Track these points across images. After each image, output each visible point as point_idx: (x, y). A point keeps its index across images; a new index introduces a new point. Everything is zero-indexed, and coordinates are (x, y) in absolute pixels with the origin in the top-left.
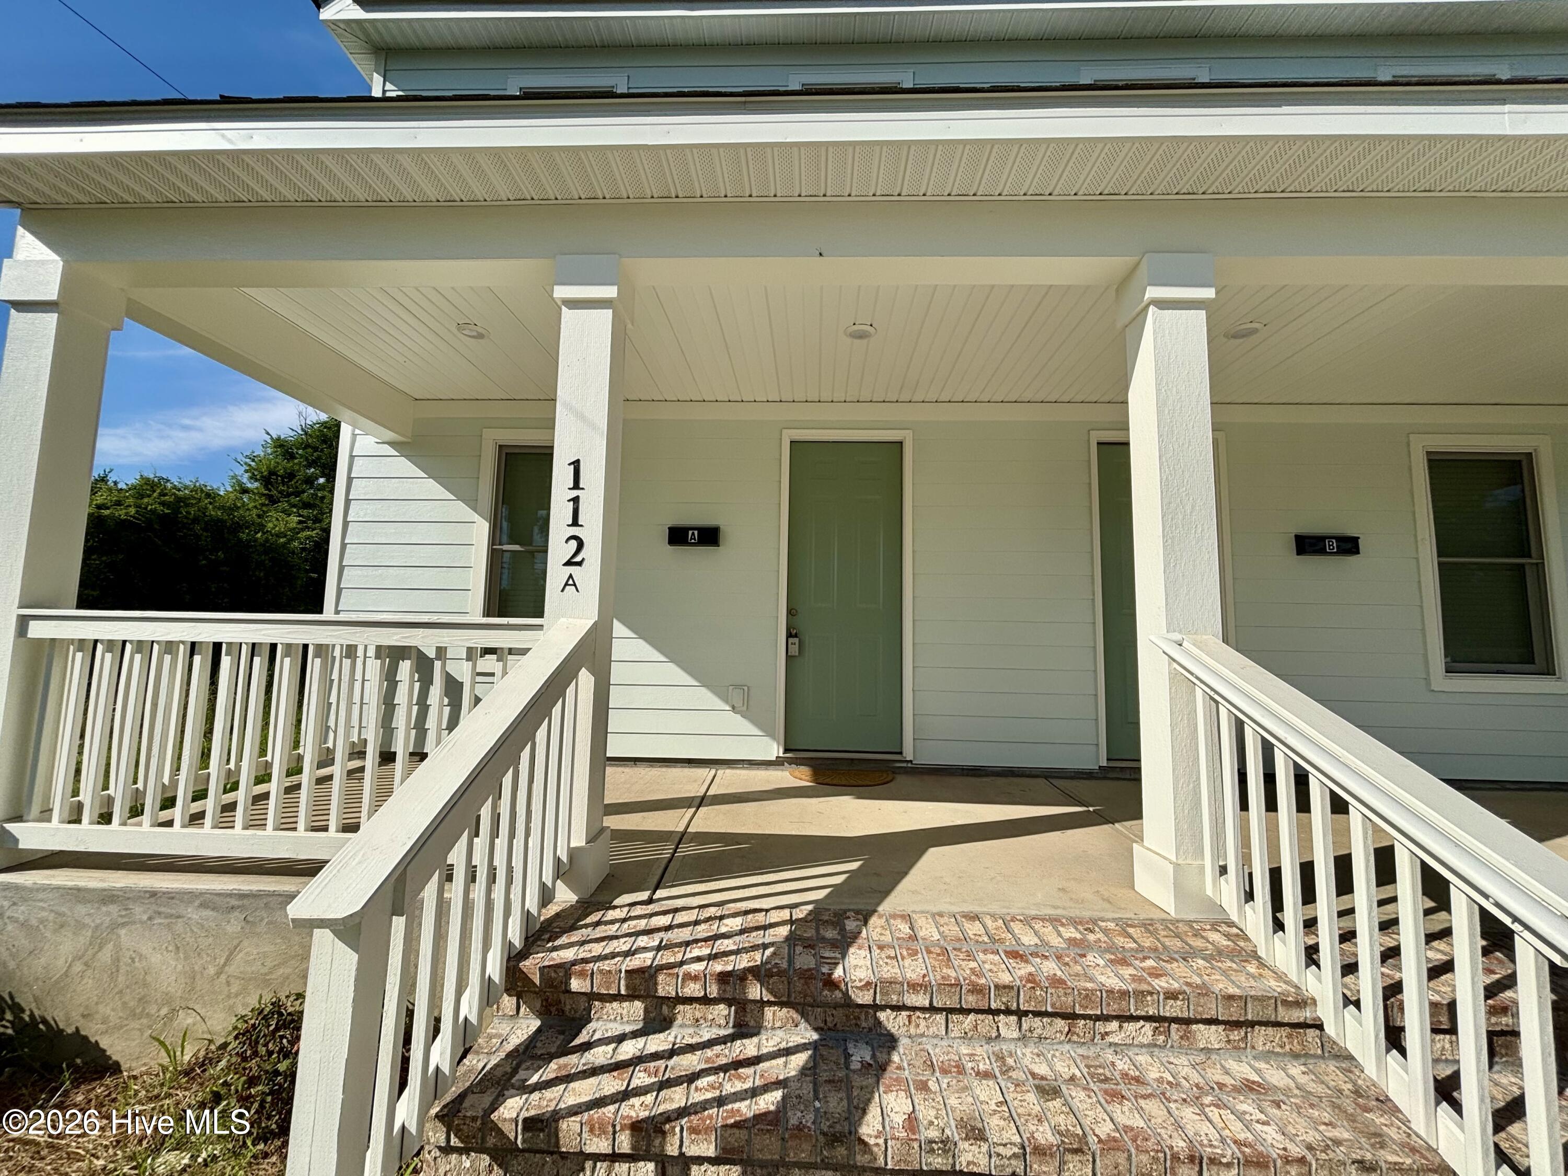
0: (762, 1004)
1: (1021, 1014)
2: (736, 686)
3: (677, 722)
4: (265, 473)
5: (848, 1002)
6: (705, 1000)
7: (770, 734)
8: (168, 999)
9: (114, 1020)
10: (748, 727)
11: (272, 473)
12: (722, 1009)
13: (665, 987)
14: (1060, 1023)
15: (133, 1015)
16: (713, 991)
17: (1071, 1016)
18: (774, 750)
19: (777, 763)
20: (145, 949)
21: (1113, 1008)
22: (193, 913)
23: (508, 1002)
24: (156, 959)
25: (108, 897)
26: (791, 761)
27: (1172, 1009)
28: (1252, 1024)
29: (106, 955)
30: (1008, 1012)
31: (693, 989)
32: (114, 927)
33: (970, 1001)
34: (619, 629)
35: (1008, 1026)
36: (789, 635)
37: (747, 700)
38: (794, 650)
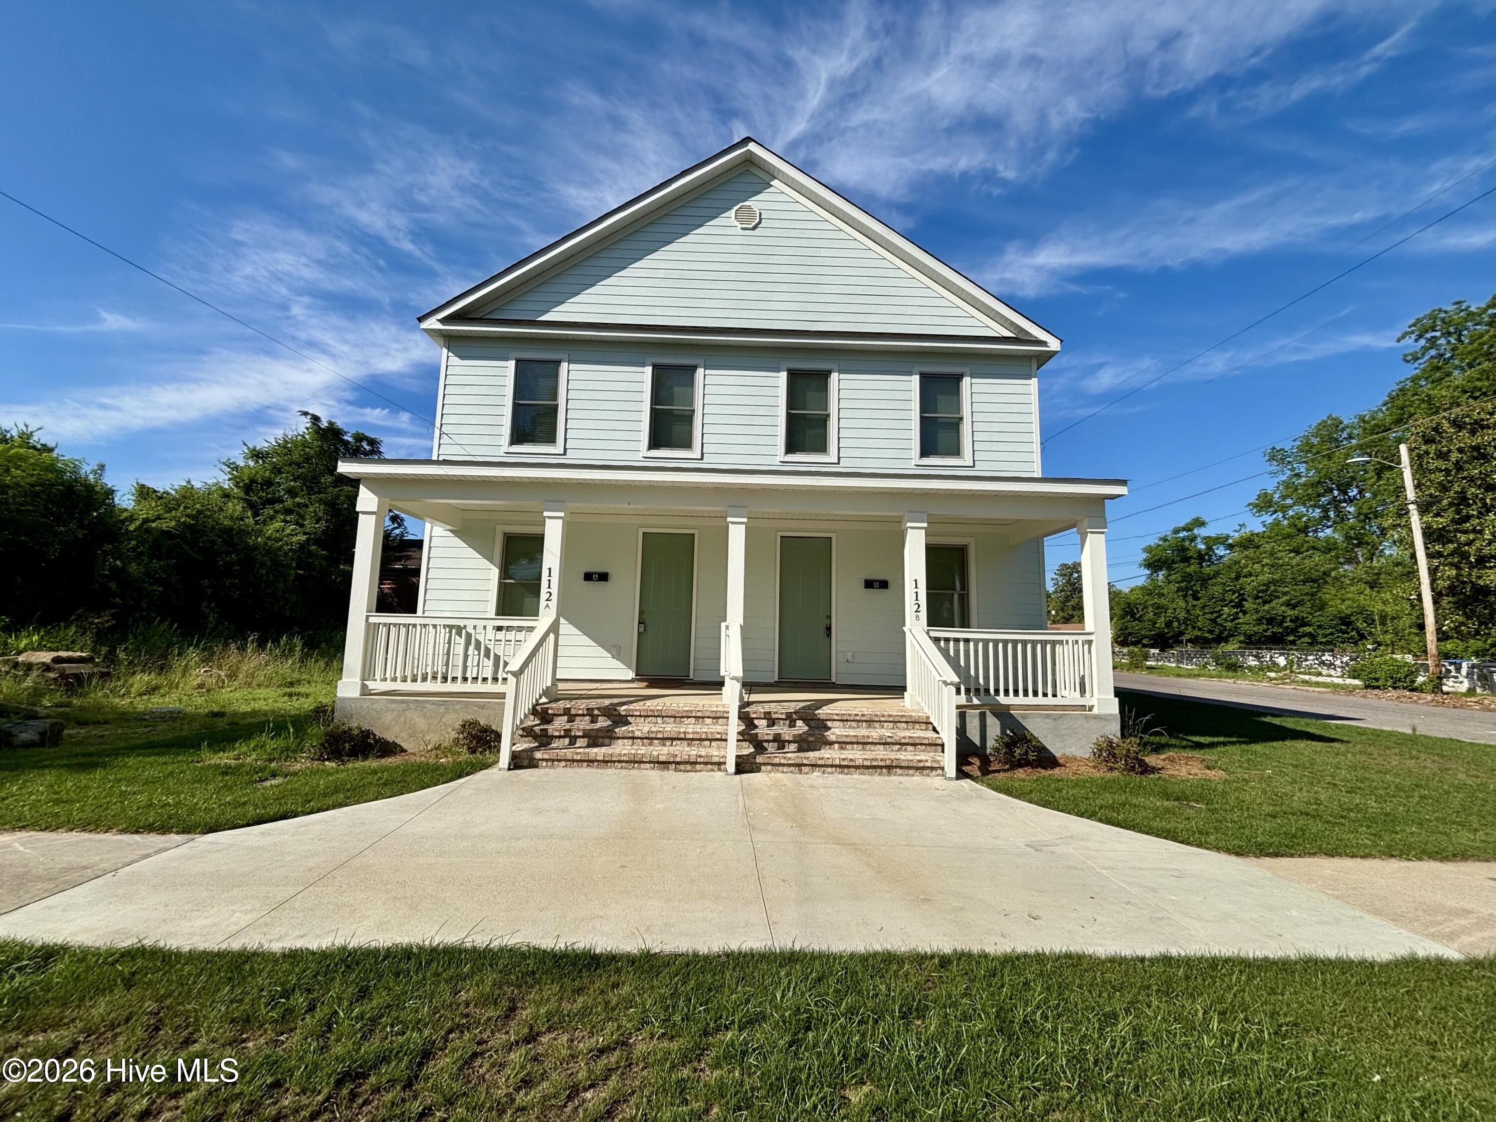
0: (598, 716)
1: (663, 717)
2: (615, 646)
3: (587, 663)
4: (247, 481)
5: (620, 715)
6: (583, 715)
7: (630, 668)
8: (422, 731)
9: (405, 738)
10: (619, 665)
11: (253, 481)
12: (588, 717)
13: (573, 712)
14: (673, 719)
15: (411, 736)
16: (585, 712)
17: (675, 717)
18: (631, 675)
19: (632, 681)
20: (414, 717)
21: (684, 715)
22: (429, 707)
23: (532, 717)
24: (418, 720)
25: (403, 702)
26: (639, 680)
27: (699, 714)
28: (719, 718)
29: (402, 719)
30: (659, 716)
31: (580, 712)
32: (404, 711)
33: (650, 713)
34: (562, 620)
35: (660, 720)
36: (640, 623)
37: (619, 653)
38: (642, 630)
